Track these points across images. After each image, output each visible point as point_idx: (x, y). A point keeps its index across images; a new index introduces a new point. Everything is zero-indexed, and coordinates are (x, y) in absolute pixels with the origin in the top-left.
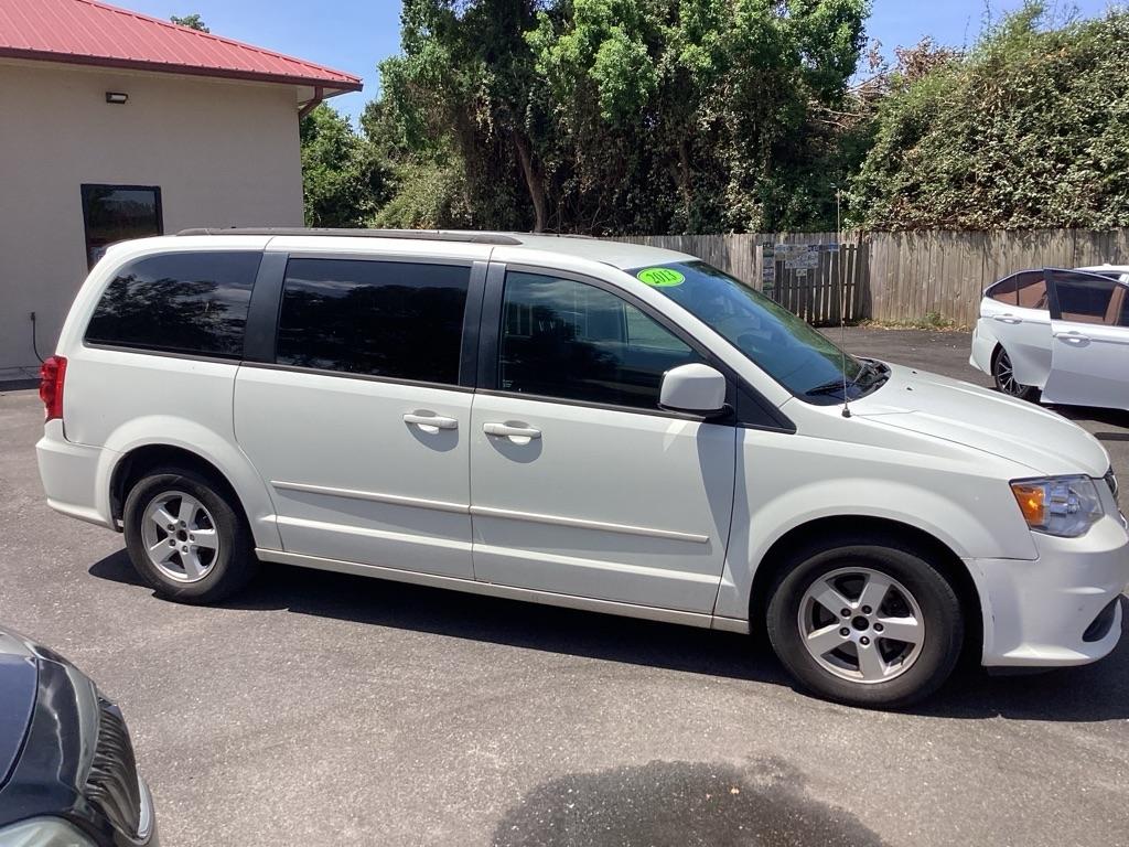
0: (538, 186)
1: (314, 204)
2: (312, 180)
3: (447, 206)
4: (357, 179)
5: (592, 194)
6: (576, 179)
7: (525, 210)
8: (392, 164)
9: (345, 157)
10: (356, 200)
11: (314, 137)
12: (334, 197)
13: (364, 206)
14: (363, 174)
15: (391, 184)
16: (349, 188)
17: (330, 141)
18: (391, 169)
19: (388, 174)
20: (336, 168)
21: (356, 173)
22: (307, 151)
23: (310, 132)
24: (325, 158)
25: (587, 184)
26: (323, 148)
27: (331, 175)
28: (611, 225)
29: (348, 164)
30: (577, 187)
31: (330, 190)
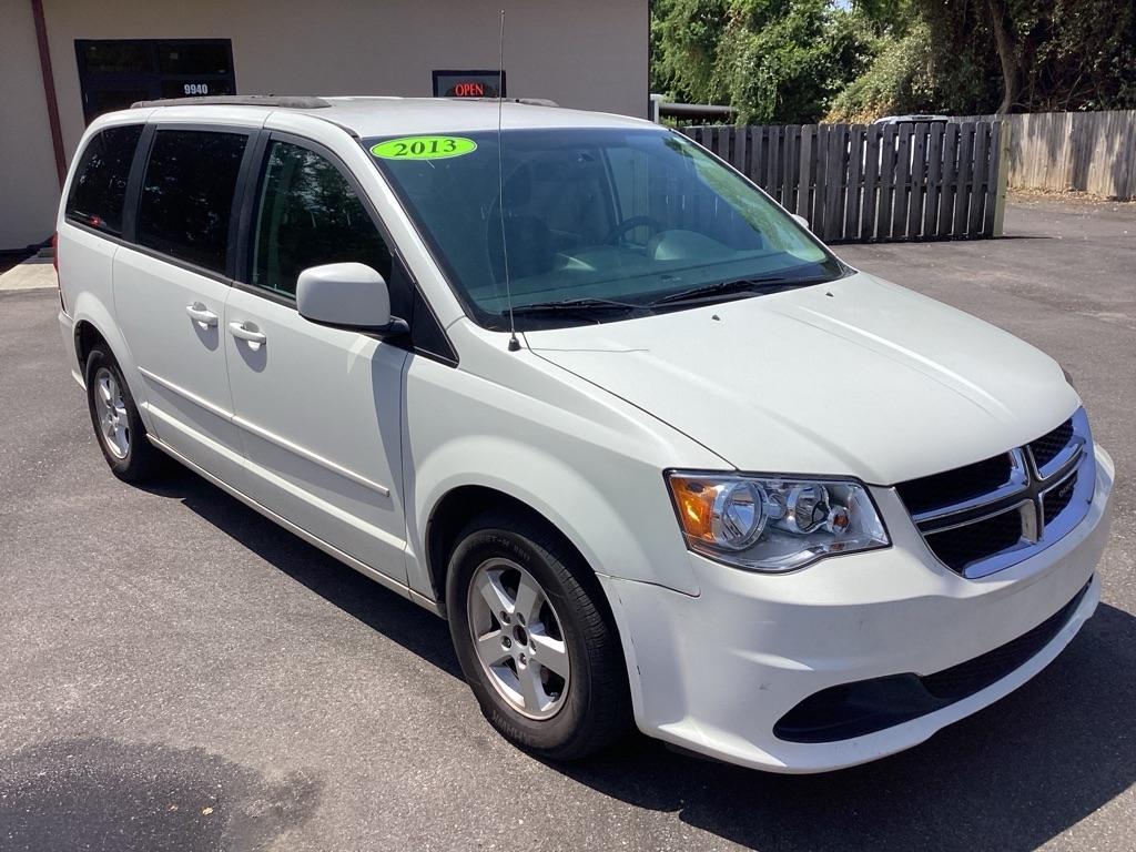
0: (1009, 53)
1: (778, 85)
2: (779, 59)
3: (909, 80)
4: (826, 56)
5: (1072, 60)
6: (1054, 41)
7: (995, 82)
8: (869, 37)
9: (819, 32)
10: (823, 80)
11: (787, 13)
12: (800, 77)
13: (830, 85)
14: (835, 50)
15: (864, 59)
16: (816, 66)
17: (803, 16)
18: (867, 42)
19: (863, 49)
20: (805, 45)
21: (826, 49)
22: (779, 28)
23: (783, 8)
24: (795, 35)
25: (1068, 47)
26: (794, 25)
27: (799, 53)
28: (1092, 97)
29: (820, 40)
30: (1053, 53)
31: (796, 70)
